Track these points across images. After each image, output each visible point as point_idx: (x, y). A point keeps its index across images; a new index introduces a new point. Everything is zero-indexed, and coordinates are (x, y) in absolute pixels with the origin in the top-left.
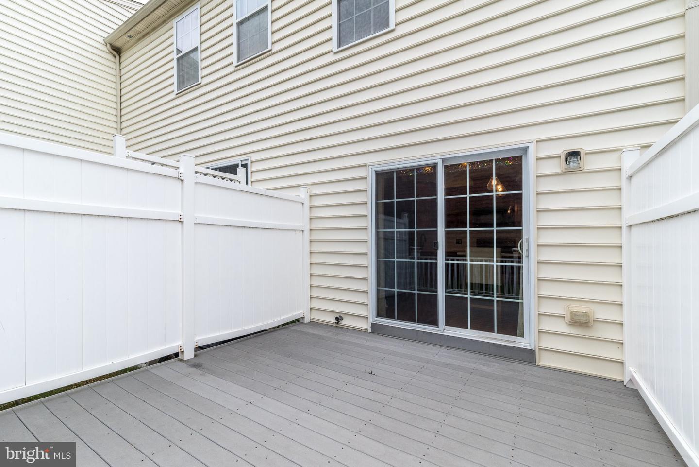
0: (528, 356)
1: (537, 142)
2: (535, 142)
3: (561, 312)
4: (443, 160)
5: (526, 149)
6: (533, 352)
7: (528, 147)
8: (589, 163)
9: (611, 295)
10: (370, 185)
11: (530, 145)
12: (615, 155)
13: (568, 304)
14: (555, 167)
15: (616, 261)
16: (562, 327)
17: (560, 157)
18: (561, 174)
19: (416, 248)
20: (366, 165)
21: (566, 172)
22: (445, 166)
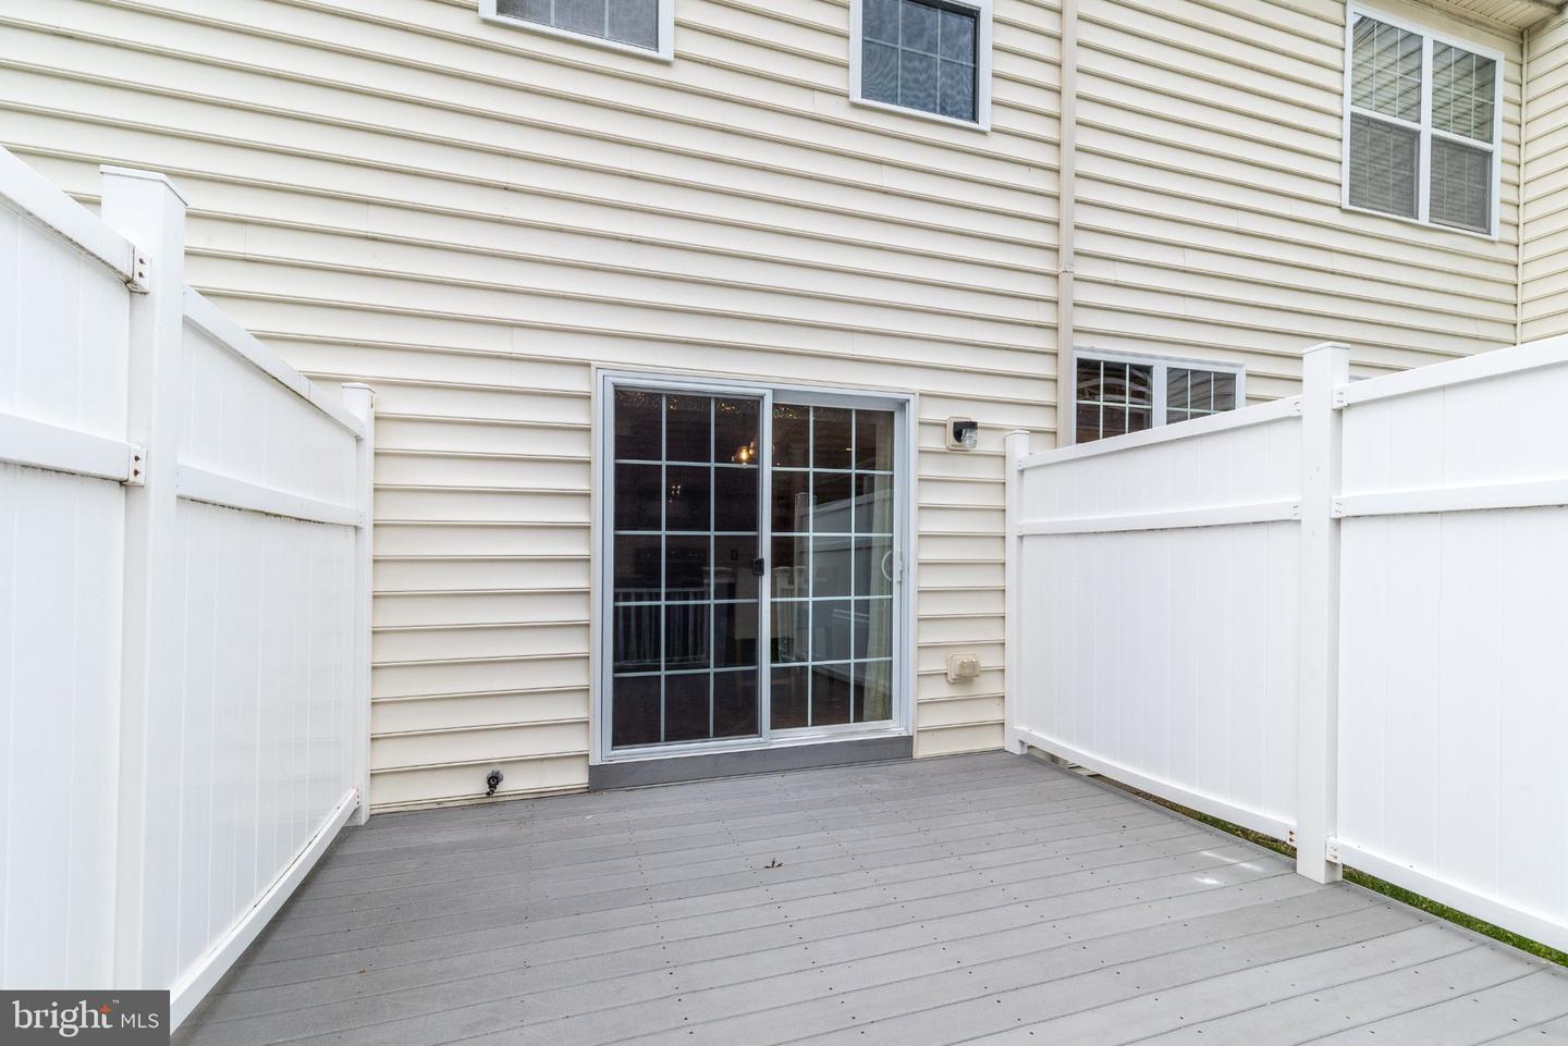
0: (901, 748)
1: (921, 395)
2: (917, 394)
3: (940, 667)
5: (902, 405)
6: (908, 740)
7: (908, 400)
8: (983, 442)
9: (991, 633)
10: (602, 420)
11: (911, 397)
12: (998, 436)
13: (950, 653)
14: (939, 440)
15: (996, 583)
16: (942, 690)
17: (945, 426)
18: (946, 453)
19: (712, 569)
20: (589, 365)
21: (951, 451)
22: (775, 406)
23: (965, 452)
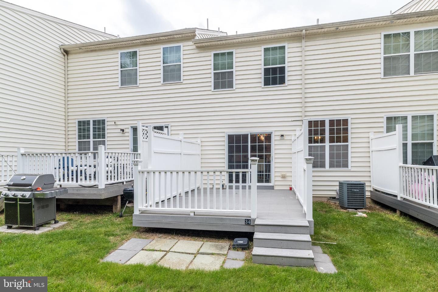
0: (272, 188)
1: (275, 131)
3: (280, 175)
4: (250, 133)
5: (272, 133)
6: (273, 186)
8: (286, 138)
9: (289, 170)
10: (226, 139)
11: (273, 131)
12: (290, 136)
13: (281, 173)
14: (279, 138)
15: (290, 161)
16: (280, 179)
17: (279, 135)
18: (279, 140)
19: (241, 160)
20: (224, 132)
21: (281, 139)
22: (251, 135)
23: (283, 139)
